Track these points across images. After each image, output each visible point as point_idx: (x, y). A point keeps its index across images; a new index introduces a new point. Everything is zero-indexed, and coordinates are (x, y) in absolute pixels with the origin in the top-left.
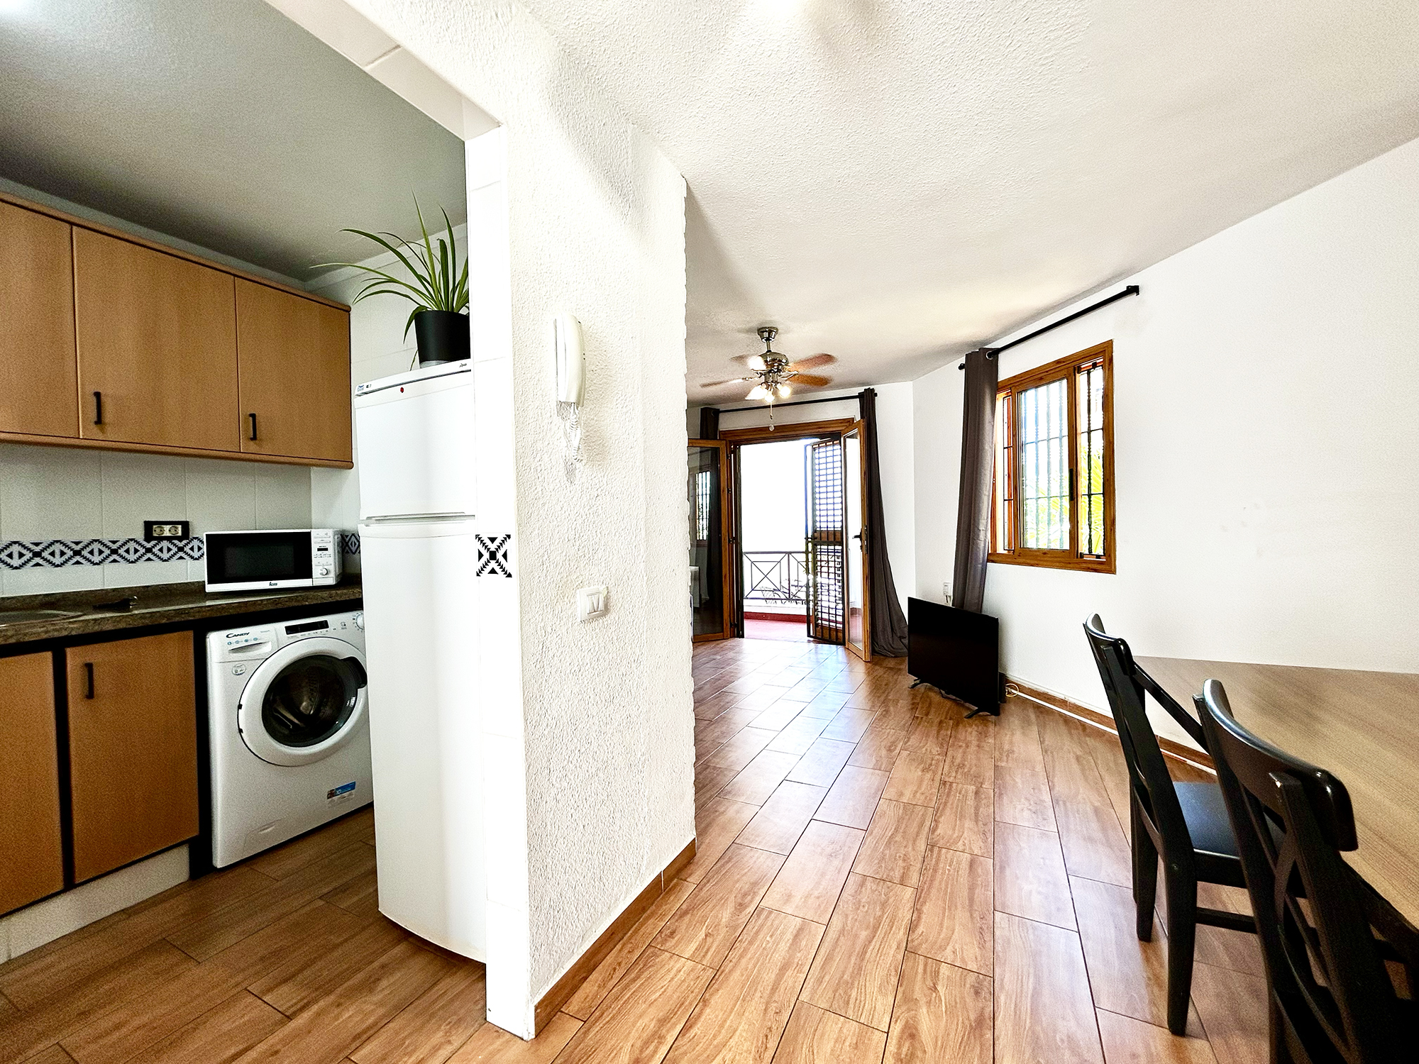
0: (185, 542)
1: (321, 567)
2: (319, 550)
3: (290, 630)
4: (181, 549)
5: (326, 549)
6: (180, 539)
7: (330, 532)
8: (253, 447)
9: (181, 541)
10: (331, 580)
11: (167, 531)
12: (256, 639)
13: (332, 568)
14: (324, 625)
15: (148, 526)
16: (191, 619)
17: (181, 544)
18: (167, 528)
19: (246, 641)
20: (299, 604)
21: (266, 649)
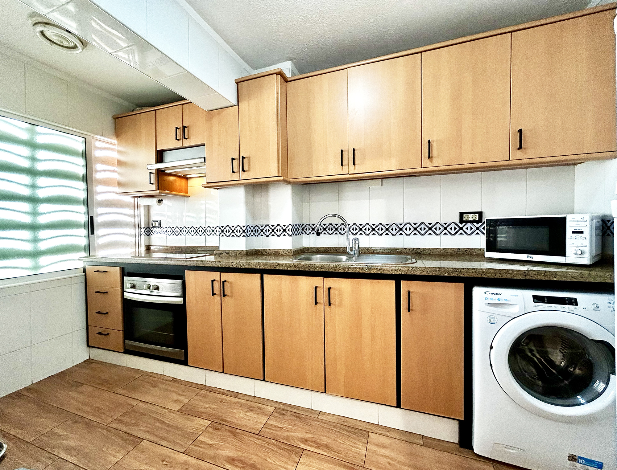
0: (480, 224)
1: (575, 248)
2: (574, 232)
3: (537, 299)
4: (478, 228)
5: (582, 232)
6: (477, 222)
7: (587, 217)
8: (519, 154)
9: (478, 224)
10: (585, 260)
11: (471, 217)
12: (506, 300)
13: (587, 250)
14: (573, 302)
15: (462, 214)
16: (462, 276)
17: (478, 226)
18: (471, 215)
19: (499, 300)
20: (548, 279)
21: (515, 310)
